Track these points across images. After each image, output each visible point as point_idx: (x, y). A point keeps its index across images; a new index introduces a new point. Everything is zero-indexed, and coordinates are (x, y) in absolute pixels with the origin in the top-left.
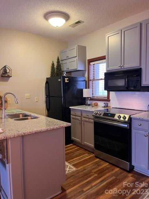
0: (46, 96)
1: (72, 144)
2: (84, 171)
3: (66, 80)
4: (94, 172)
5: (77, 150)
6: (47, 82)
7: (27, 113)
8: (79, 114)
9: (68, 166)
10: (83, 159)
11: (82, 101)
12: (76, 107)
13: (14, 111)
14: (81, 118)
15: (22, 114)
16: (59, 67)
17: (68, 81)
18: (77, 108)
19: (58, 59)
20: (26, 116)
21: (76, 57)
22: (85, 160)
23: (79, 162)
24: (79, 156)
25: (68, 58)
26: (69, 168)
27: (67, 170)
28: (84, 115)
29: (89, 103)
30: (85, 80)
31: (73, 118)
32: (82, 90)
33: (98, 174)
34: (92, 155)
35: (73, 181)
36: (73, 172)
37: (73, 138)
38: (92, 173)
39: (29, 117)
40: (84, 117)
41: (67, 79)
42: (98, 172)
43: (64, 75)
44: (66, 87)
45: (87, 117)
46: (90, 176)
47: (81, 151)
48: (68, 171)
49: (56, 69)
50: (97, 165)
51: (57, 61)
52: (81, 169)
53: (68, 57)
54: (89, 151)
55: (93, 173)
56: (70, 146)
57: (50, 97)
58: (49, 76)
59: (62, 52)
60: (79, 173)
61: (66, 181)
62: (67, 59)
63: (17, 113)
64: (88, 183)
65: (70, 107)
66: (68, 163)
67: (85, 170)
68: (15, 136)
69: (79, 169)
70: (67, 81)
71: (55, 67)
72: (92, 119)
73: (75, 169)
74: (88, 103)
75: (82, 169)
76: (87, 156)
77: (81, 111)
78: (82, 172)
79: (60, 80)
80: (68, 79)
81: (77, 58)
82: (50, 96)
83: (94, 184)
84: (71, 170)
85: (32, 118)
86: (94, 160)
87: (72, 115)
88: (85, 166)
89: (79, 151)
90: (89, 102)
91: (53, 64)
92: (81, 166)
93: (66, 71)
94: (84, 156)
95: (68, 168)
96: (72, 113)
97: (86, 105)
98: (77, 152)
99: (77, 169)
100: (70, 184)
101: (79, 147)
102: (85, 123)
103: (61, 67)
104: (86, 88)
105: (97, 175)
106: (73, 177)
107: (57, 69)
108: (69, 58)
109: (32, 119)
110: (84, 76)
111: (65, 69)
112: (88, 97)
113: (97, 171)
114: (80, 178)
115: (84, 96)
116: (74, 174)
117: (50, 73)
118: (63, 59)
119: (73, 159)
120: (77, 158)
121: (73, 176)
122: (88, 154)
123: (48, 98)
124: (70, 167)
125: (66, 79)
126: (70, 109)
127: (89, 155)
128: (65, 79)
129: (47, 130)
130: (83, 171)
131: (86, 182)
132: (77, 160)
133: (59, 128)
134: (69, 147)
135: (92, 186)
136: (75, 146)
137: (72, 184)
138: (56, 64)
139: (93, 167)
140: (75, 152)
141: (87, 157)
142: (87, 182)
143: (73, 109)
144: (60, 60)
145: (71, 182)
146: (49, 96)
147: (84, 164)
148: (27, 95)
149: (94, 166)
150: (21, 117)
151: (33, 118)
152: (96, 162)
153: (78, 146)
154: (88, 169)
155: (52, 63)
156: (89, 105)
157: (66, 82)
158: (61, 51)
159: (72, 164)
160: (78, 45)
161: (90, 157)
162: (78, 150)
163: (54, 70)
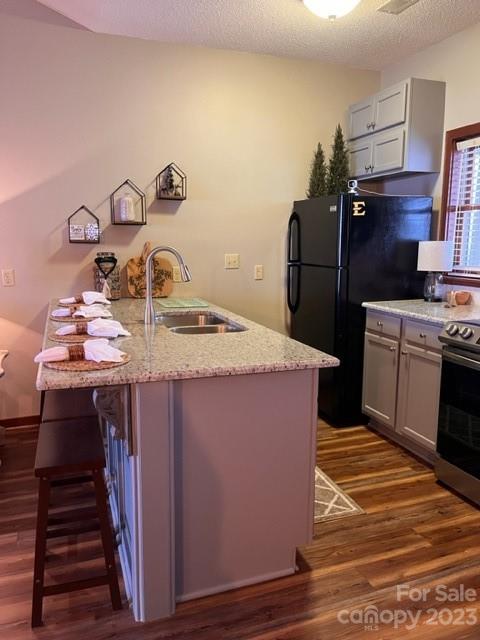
0: (290, 261)
1: (361, 428)
2: (387, 523)
3: (356, 209)
4: (421, 534)
5: (377, 449)
6: (294, 217)
7: (220, 312)
8: (395, 329)
9: (334, 494)
10: (393, 483)
11: (413, 285)
12: (382, 305)
13: (186, 305)
14: (400, 345)
15: (206, 315)
16: (341, 162)
17: (363, 214)
18: (387, 309)
19: (339, 136)
20: (216, 321)
21: (403, 123)
22: (397, 487)
23: (375, 490)
24: (378, 470)
25: (373, 130)
26: (336, 503)
27: (327, 507)
28: (411, 332)
29: (437, 294)
30: (430, 210)
31: (371, 342)
32: (414, 247)
33: (435, 543)
34: (426, 475)
35: (342, 547)
36: (347, 518)
37: (367, 407)
38: (411, 536)
39: (219, 326)
40: (410, 342)
41: (359, 206)
42: (436, 537)
43: (352, 191)
44: (356, 234)
45: (422, 341)
46: (403, 545)
47: (392, 455)
48: (332, 511)
49: (328, 171)
50: (436, 511)
51: (333, 143)
52: (375, 513)
53: (374, 126)
54: (420, 460)
55: (419, 536)
56: (357, 432)
57: (302, 267)
58: (303, 196)
59: (354, 111)
60: (366, 525)
61: (316, 542)
62: (372, 133)
63: (192, 310)
64: (392, 564)
65: (364, 304)
66: (338, 484)
67: (389, 519)
68: (152, 380)
69: (369, 511)
70: (360, 212)
71: (327, 163)
72: (437, 351)
73: (355, 509)
74: (433, 291)
75: (381, 516)
76: (407, 475)
77: (402, 320)
78: (378, 525)
79: (334, 209)
80: (363, 203)
81: (406, 127)
82: (303, 262)
83: (410, 572)
84: (340, 510)
85: (230, 328)
86: (430, 492)
87: (371, 331)
88: (391, 506)
89: (383, 453)
90: (438, 290)
91: (319, 155)
92: (381, 502)
93: (363, 176)
94: (396, 474)
95: (334, 500)
96: (370, 323)
97: (426, 300)
98: (376, 455)
99: (363, 511)
100: (328, 552)
101: (384, 441)
102: (412, 360)
103: (347, 163)
104: (432, 238)
105: (427, 544)
106: (344, 533)
107: (332, 169)
108: (376, 128)
109: (228, 331)
110: (427, 192)
111: (360, 171)
112: (434, 272)
113: (435, 532)
114: (369, 541)
115: (421, 267)
116: (348, 524)
117: (306, 186)
118: (355, 136)
119: (356, 475)
120: (369, 476)
121: (344, 529)
122: (414, 468)
123: (296, 268)
124: (339, 498)
125: (356, 204)
126: (365, 309)
127: (414, 472)
128: (353, 206)
129: (254, 370)
130: (384, 520)
131: (383, 560)
132: (367, 482)
133: (296, 370)
134: (351, 434)
135: (402, 576)
136: (373, 435)
137: (335, 554)
138: (329, 154)
139: (421, 516)
140: (368, 456)
141: (409, 476)
142: (390, 561)
143: (374, 310)
144: (344, 139)
145: (334, 548)
146: (297, 263)
147: (390, 500)
148: (230, 257)
149: (425, 512)
150: (202, 324)
151: (232, 331)
152: (439, 500)
153: (384, 437)
154: (401, 518)
155: (316, 150)
156: (438, 300)
157: (356, 214)
158: (350, 108)
159: (349, 491)
160: (413, 80)
161: (419, 481)
162: (382, 451)
163: (323, 175)
